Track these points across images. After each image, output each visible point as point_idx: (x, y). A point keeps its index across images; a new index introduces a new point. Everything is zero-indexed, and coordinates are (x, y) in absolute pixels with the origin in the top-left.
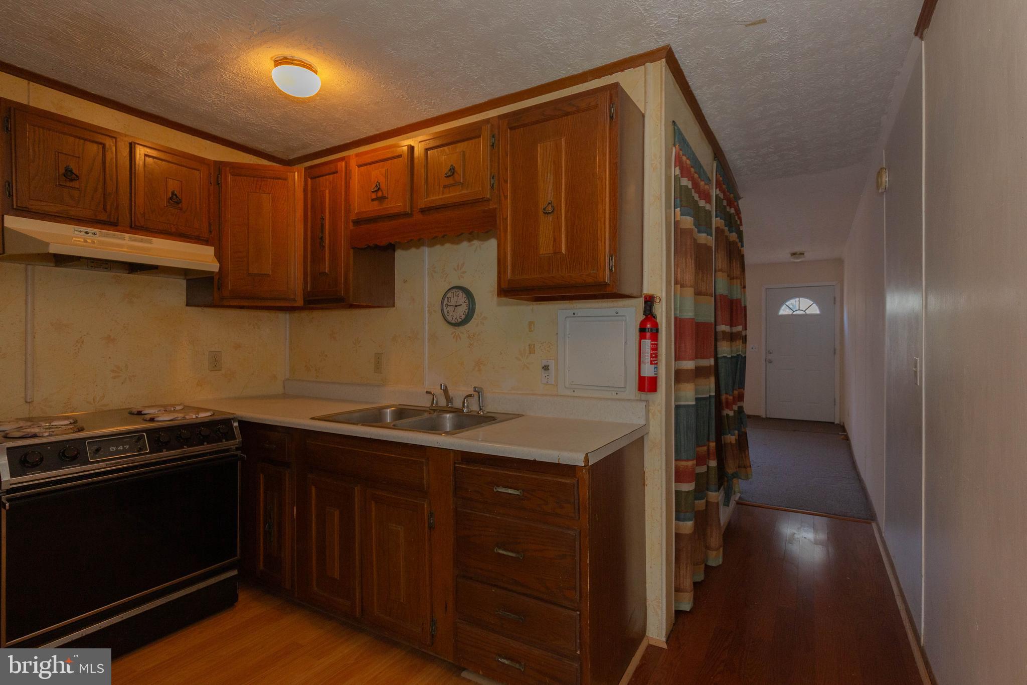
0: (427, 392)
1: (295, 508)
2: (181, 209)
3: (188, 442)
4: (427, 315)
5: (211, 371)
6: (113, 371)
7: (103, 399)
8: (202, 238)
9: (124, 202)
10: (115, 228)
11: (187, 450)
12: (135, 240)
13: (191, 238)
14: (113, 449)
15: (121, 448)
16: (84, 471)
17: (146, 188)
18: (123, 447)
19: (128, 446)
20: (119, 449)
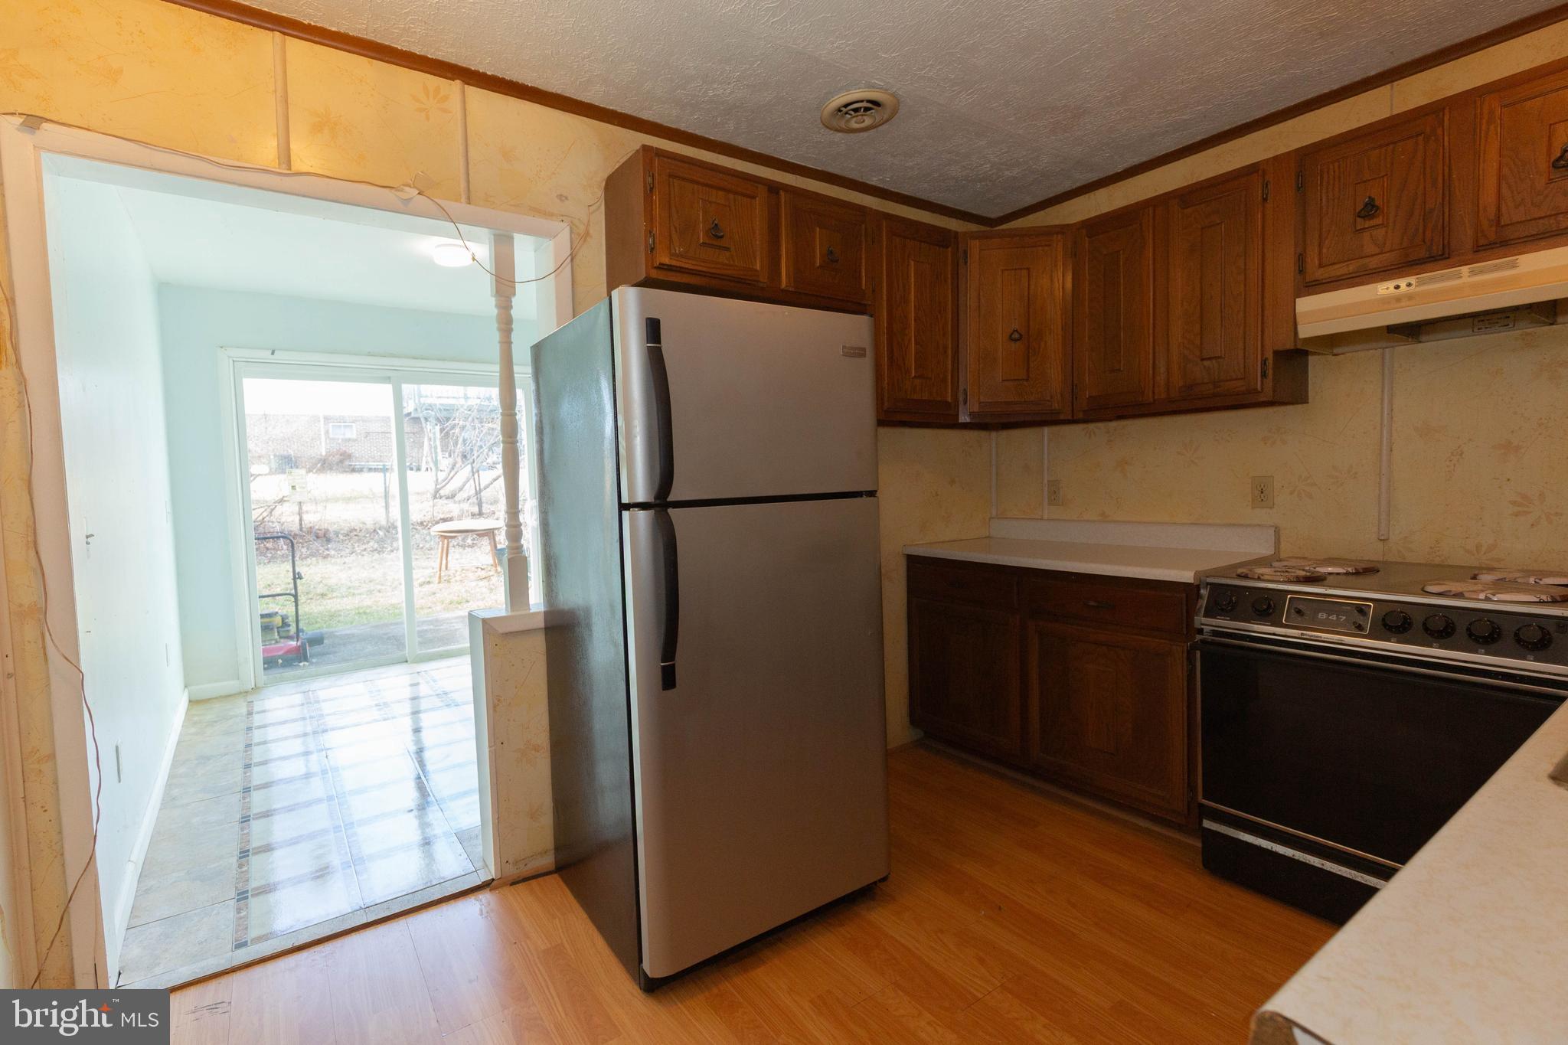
9: (1461, 213)
10: (1442, 262)
12: (1482, 272)
14: (1322, 616)
15: (1334, 618)
18: (1337, 617)
19: (1344, 618)
20: (1330, 618)
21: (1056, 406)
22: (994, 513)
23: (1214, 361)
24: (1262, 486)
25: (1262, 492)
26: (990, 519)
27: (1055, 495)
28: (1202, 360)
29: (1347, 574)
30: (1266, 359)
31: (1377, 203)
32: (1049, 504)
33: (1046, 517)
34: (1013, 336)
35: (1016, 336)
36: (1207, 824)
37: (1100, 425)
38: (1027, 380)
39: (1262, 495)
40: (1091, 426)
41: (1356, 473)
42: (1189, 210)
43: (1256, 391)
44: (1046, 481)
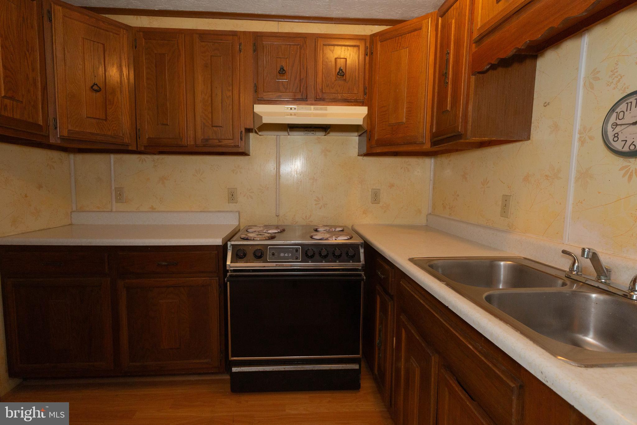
0: (564, 252)
1: (395, 339)
2: (345, 80)
3: (325, 258)
4: (576, 144)
5: (373, 203)
6: (315, 200)
7: (310, 217)
8: (359, 101)
9: (311, 83)
10: (305, 102)
11: (324, 265)
12: (317, 109)
13: (351, 102)
14: (282, 255)
15: (286, 255)
16: (264, 267)
17: (324, 70)
18: (288, 254)
19: (291, 254)
20: (285, 255)
21: (126, 141)
22: (74, 209)
23: (218, 128)
24: (232, 193)
25: (232, 196)
26: (71, 212)
27: (120, 196)
28: (212, 126)
29: (278, 232)
30: (242, 131)
31: (285, 69)
32: (116, 202)
33: (114, 210)
34: (94, 87)
35: (95, 87)
36: (234, 370)
37: (149, 156)
38: (106, 120)
39: (233, 197)
40: (143, 157)
41: (268, 188)
42: (203, 44)
43: (238, 146)
44: (113, 188)
